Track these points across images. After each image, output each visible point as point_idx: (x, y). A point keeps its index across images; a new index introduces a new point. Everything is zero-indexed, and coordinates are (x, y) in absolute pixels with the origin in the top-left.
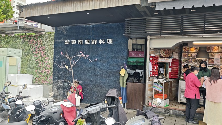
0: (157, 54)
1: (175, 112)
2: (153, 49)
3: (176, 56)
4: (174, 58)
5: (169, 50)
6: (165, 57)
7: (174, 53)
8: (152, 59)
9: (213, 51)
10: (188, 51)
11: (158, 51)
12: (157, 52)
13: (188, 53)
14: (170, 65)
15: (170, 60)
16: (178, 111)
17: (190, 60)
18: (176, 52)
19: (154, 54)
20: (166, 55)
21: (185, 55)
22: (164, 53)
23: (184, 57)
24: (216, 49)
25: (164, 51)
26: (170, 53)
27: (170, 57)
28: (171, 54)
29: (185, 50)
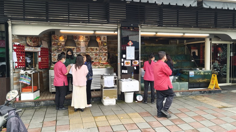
0: (22, 43)
1: (46, 102)
2: (16, 36)
3: (45, 45)
4: (43, 47)
5: (36, 39)
6: (33, 46)
7: (43, 41)
8: (17, 48)
9: (80, 40)
10: (57, 40)
11: (24, 39)
12: (22, 40)
13: (57, 42)
14: (39, 55)
15: (39, 49)
16: (49, 101)
17: (60, 49)
18: (45, 41)
19: (19, 43)
20: (34, 44)
21: (54, 44)
22: (31, 41)
23: (53, 46)
24: (82, 38)
25: (31, 39)
26: (38, 42)
27: (38, 46)
28: (40, 43)
29: (55, 38)
